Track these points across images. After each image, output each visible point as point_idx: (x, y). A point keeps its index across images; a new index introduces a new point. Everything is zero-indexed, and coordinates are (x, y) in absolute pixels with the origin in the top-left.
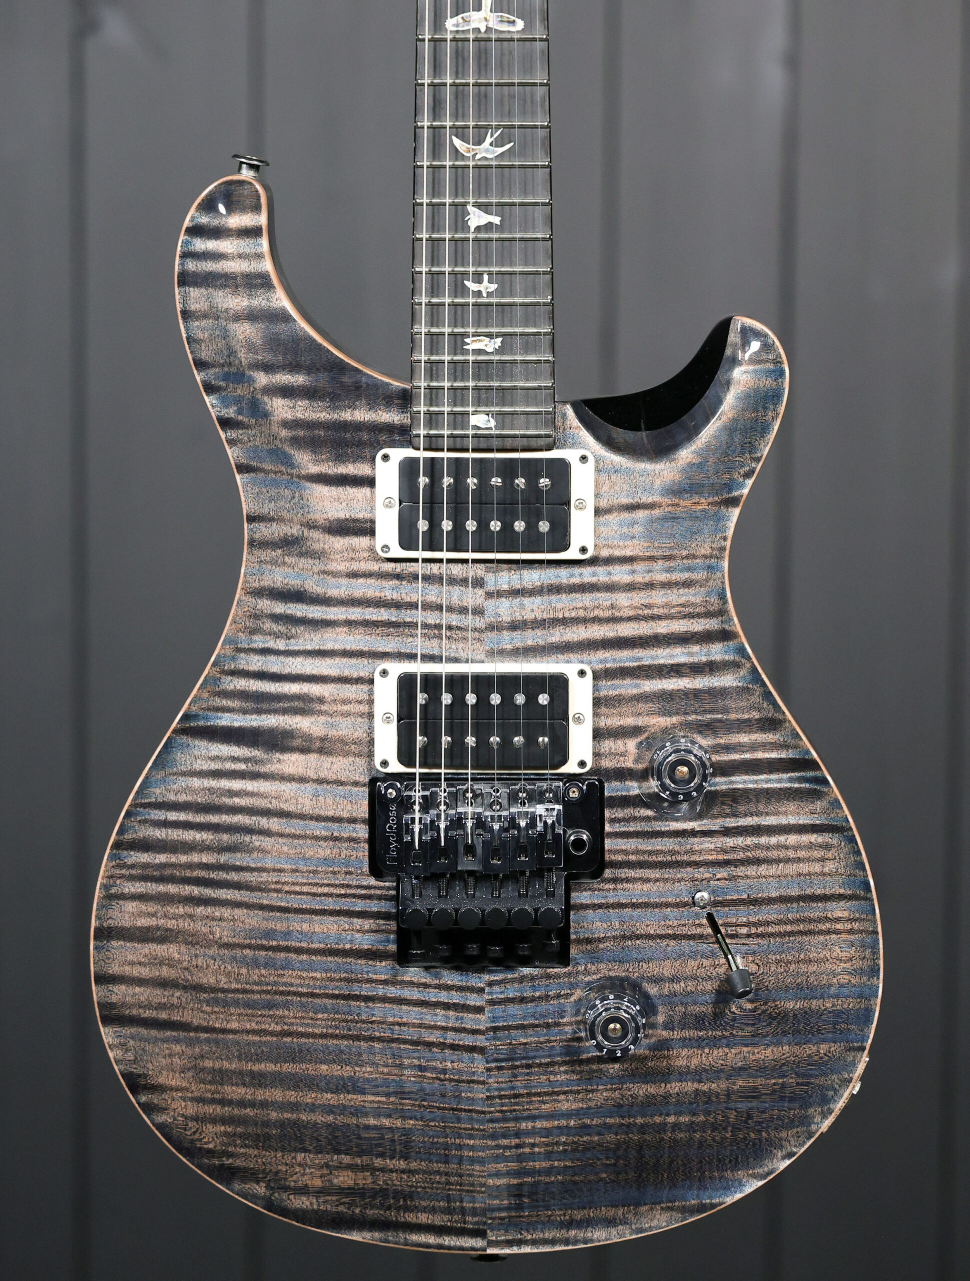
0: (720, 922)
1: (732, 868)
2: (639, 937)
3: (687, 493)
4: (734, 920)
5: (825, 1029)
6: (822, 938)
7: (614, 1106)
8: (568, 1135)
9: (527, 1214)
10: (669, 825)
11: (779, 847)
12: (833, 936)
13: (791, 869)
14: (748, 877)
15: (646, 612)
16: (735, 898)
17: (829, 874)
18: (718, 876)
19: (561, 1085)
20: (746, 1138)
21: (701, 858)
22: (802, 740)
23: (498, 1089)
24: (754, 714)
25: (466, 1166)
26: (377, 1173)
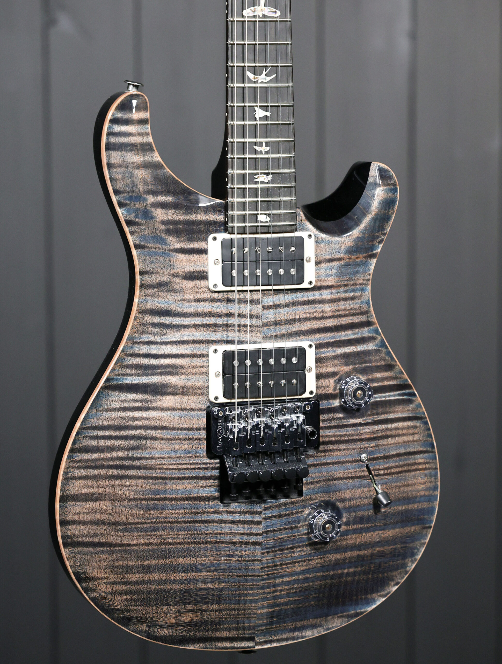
0: (372, 469)
1: (377, 441)
2: (336, 479)
3: (355, 252)
4: (378, 467)
6: (413, 473)
9: (275, 626)
11: (395, 429)
12: (418, 472)
13: (401, 439)
14: (383, 445)
15: (337, 313)
16: (378, 456)
17: (416, 441)
18: (372, 445)
19: (297, 559)
20: (377, 577)
21: (364, 437)
22: (404, 374)
23: (267, 563)
24: (382, 362)
25: (248, 605)
26: (204, 613)
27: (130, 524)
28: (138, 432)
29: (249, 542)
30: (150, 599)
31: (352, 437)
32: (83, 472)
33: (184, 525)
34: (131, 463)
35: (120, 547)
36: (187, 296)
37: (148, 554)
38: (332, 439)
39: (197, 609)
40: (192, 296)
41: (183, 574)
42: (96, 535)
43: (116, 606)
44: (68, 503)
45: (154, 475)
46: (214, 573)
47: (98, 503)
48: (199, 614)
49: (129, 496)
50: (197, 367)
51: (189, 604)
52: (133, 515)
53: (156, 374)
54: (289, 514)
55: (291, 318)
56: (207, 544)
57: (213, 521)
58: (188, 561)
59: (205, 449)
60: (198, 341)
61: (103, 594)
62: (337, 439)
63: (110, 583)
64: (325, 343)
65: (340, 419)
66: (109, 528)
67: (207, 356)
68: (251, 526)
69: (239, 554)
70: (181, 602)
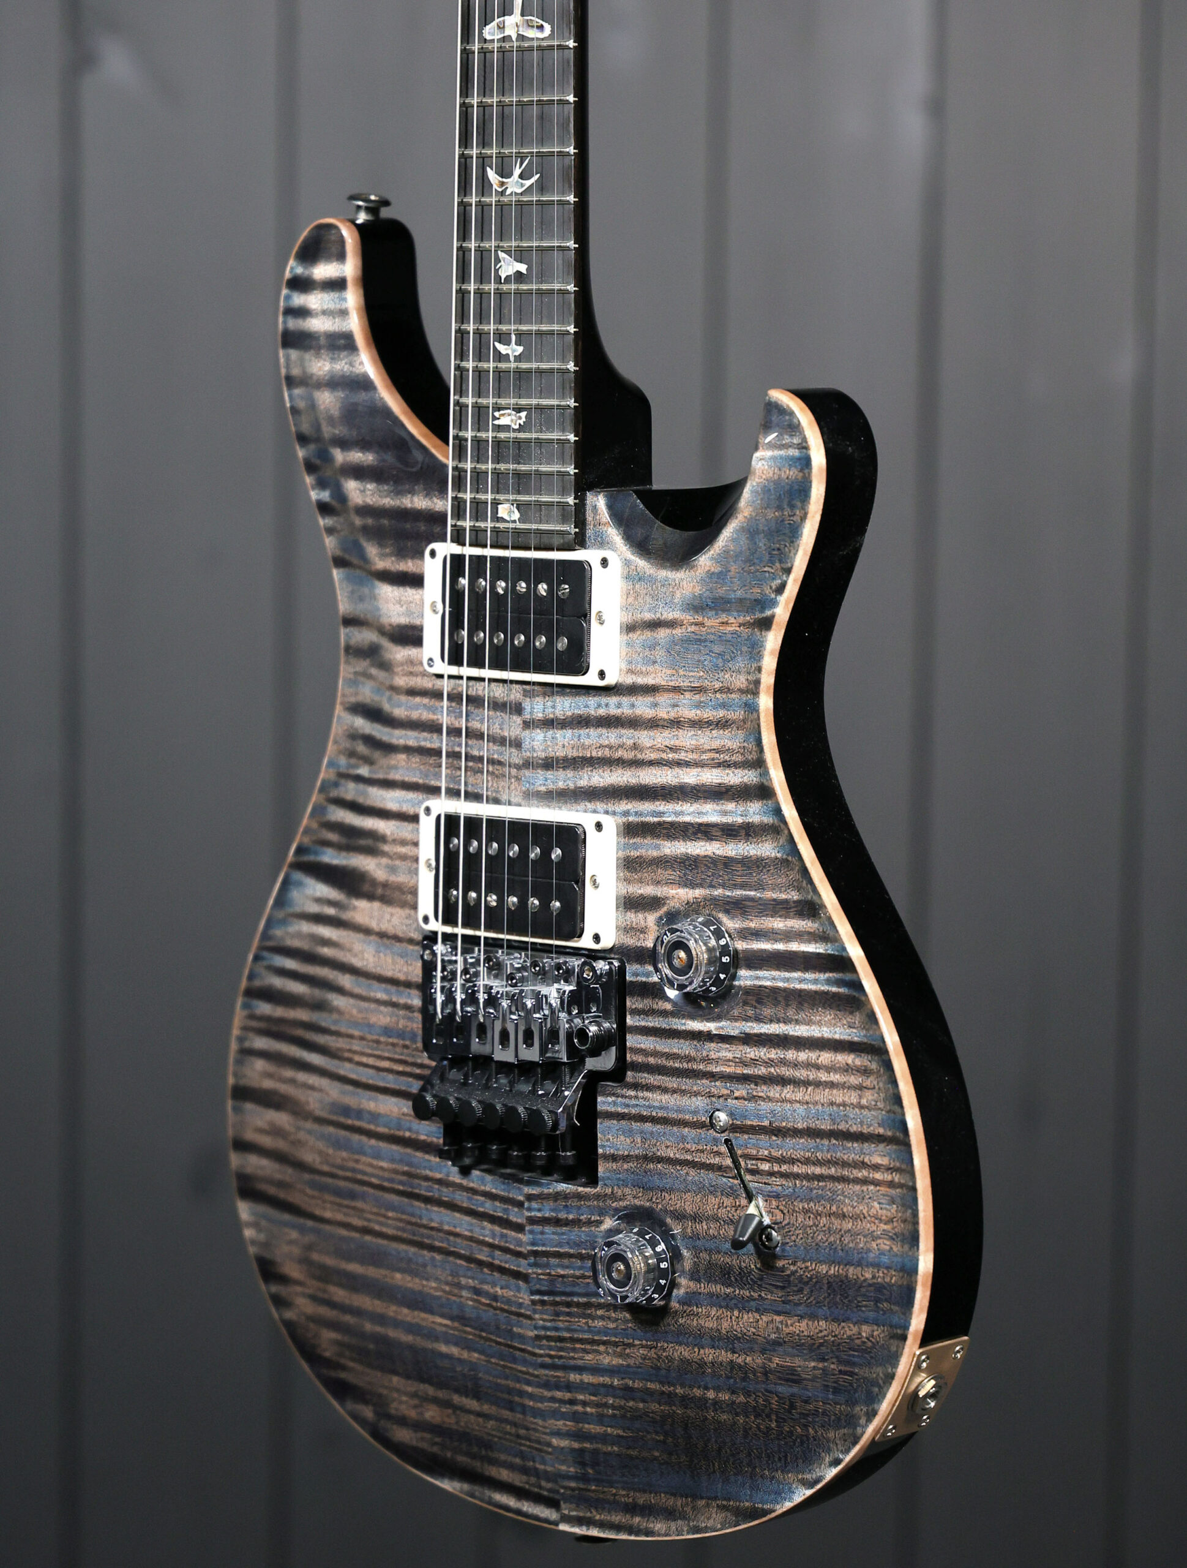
0: (739, 1152)
1: (752, 1086)
2: (660, 1160)
3: (711, 609)
4: (754, 1152)
5: (865, 1306)
6: (857, 1188)
7: (652, 1367)
8: (614, 1396)
9: (593, 1487)
10: (685, 1024)
11: (808, 1065)
12: (872, 1187)
13: (823, 1095)
14: (769, 1099)
15: (670, 756)
16: (755, 1124)
17: (867, 1107)
25: (529, 1417)
26: (458, 1412)
43: (324, 1350)
48: (451, 1411)
51: (429, 1384)
61: (303, 1318)
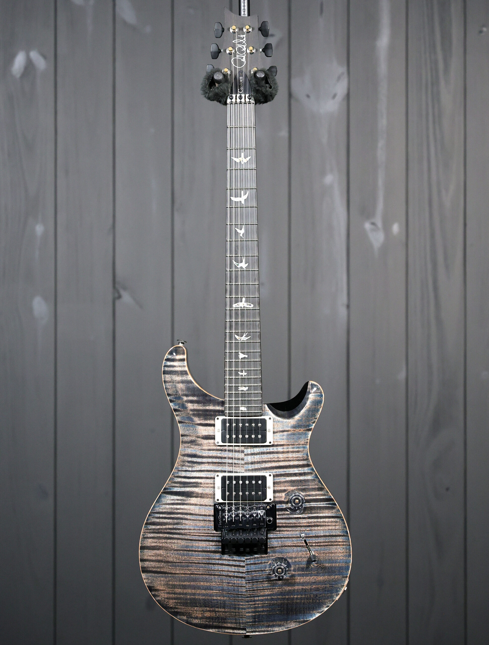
0: (308, 542)
1: (311, 528)
2: (286, 546)
3: (297, 427)
4: (311, 542)
5: (337, 572)
6: (335, 547)
7: (280, 593)
8: (268, 601)
9: (257, 624)
10: (293, 516)
11: (323, 522)
12: (338, 546)
13: (327, 528)
14: (315, 530)
15: (287, 459)
16: (312, 536)
17: (337, 529)
18: (307, 530)
19: (266, 587)
20: (316, 602)
21: (302, 525)
22: (329, 493)
23: (249, 588)
24: (316, 486)
25: (240, 610)
26: (216, 613)
27: (175, 562)
28: (179, 516)
29: (238, 576)
30: (187, 603)
31: (295, 525)
32: (152, 535)
33: (202, 565)
34: (175, 531)
35: (170, 574)
36: (204, 448)
37: (185, 579)
38: (283, 525)
39: (212, 610)
40: (206, 448)
41: (203, 591)
42: (158, 567)
43: (170, 605)
44: (145, 550)
45: (186, 538)
46: (220, 592)
47: (159, 551)
48: (214, 613)
49: (174, 548)
50: (209, 484)
51: (208, 607)
52: (176, 558)
53: (189, 487)
54: (260, 563)
55: (260, 460)
56: (215, 576)
57: (218, 564)
58: (206, 584)
59: (213, 526)
60: (209, 470)
61: (163, 598)
62: (286, 525)
63: (166, 593)
64: (279, 474)
65: (288, 514)
66: (165, 564)
67: (214, 478)
68: (239, 568)
69: (233, 582)
70: (203, 605)
